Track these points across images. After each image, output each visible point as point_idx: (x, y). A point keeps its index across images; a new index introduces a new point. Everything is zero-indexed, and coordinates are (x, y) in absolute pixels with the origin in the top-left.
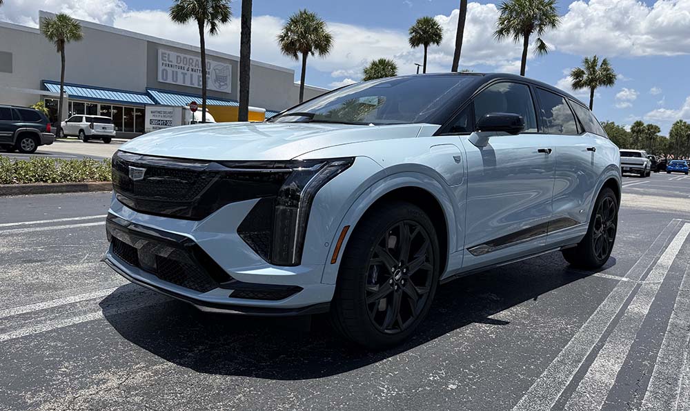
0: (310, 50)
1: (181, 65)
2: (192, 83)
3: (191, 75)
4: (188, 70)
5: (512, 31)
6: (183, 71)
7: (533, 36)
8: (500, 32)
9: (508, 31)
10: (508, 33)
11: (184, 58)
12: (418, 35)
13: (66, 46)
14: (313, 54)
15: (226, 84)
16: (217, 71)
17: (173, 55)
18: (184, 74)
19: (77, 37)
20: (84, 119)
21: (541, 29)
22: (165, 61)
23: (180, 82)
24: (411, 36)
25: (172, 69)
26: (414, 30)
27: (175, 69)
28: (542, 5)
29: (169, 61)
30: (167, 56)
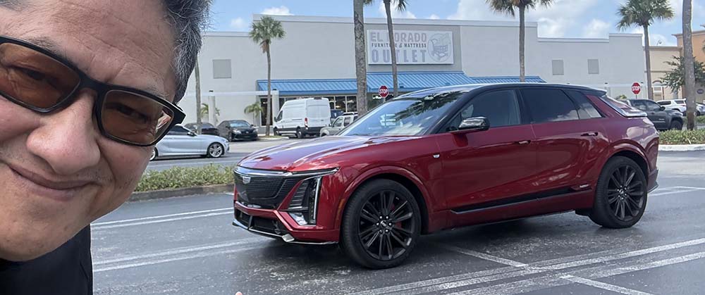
2: (406, 60)
3: (405, 51)
4: (401, 46)
15: (446, 55)
16: (434, 41)
17: (383, 33)
22: (375, 41)
27: (386, 48)
29: (379, 40)
30: (376, 35)
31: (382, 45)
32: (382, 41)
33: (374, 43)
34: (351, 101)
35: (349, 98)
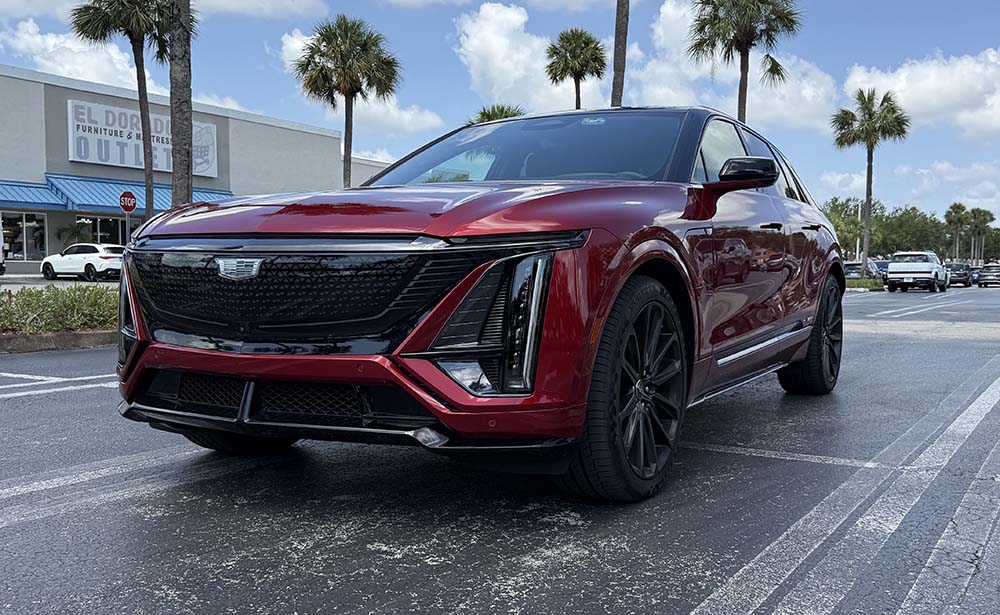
1: (116, 127)
2: (138, 162)
3: (138, 147)
4: (129, 138)
5: (720, 45)
6: (119, 139)
7: (757, 51)
8: (698, 46)
9: (712, 46)
10: (713, 49)
12: (563, 61)
14: (364, 97)
15: (207, 161)
21: (770, 39)
22: (83, 121)
26: (555, 52)
29: (90, 121)
30: (86, 111)
31: (96, 131)
32: (96, 123)
33: (81, 124)
34: (34, 224)
35: (30, 218)
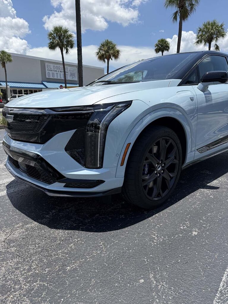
0: (110, 58)
1: (56, 70)
2: (60, 77)
3: (60, 74)
4: (58, 72)
5: (203, 41)
6: (56, 72)
7: (213, 43)
8: (198, 42)
9: (201, 42)
10: (201, 43)
11: (56, 66)
12: (159, 48)
13: (6, 65)
14: (112, 59)
15: (75, 77)
16: (71, 71)
17: (52, 65)
18: (57, 74)
19: (10, 61)
20: (17, 96)
21: (217, 39)
22: (49, 68)
23: (56, 78)
24: (155, 48)
25: (52, 72)
26: (157, 45)
27: (53, 72)
28: (218, 27)
30: (49, 66)
